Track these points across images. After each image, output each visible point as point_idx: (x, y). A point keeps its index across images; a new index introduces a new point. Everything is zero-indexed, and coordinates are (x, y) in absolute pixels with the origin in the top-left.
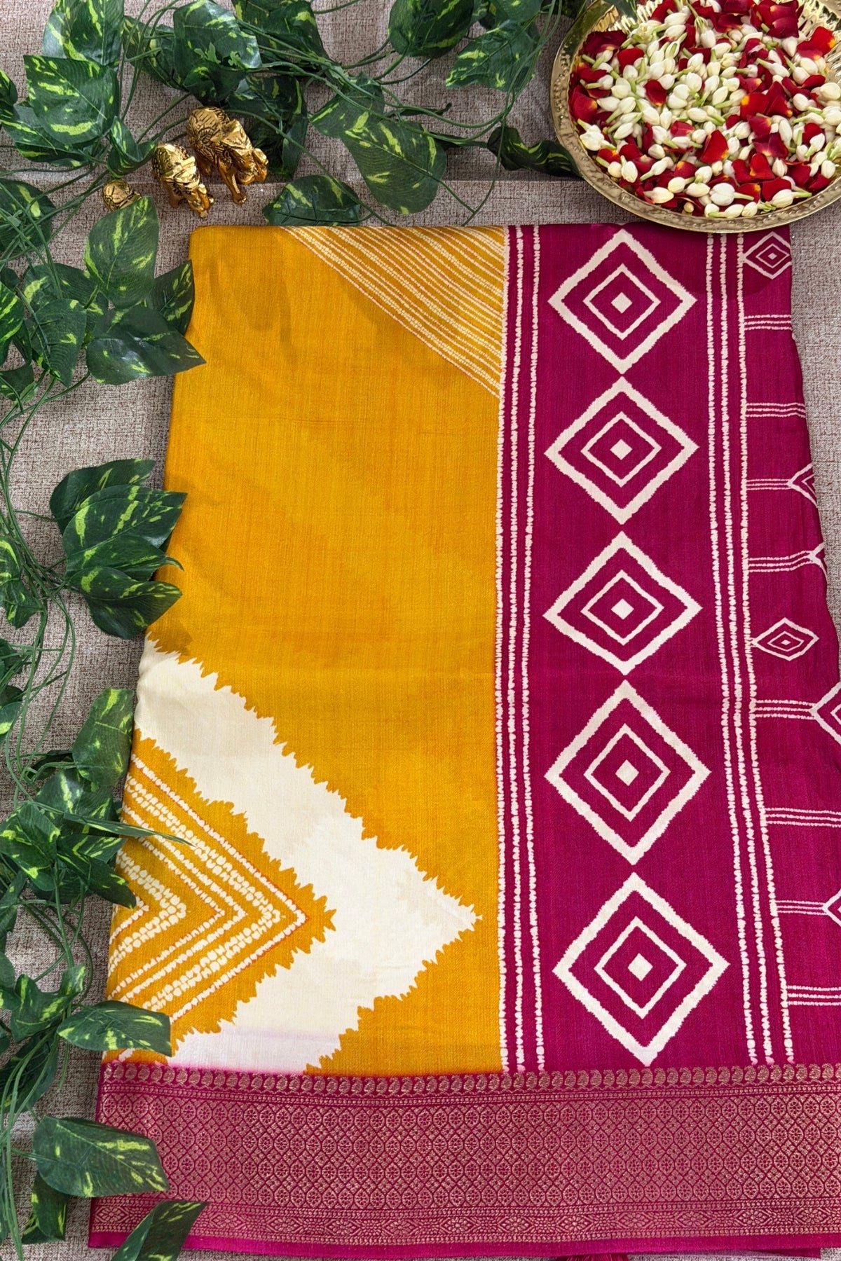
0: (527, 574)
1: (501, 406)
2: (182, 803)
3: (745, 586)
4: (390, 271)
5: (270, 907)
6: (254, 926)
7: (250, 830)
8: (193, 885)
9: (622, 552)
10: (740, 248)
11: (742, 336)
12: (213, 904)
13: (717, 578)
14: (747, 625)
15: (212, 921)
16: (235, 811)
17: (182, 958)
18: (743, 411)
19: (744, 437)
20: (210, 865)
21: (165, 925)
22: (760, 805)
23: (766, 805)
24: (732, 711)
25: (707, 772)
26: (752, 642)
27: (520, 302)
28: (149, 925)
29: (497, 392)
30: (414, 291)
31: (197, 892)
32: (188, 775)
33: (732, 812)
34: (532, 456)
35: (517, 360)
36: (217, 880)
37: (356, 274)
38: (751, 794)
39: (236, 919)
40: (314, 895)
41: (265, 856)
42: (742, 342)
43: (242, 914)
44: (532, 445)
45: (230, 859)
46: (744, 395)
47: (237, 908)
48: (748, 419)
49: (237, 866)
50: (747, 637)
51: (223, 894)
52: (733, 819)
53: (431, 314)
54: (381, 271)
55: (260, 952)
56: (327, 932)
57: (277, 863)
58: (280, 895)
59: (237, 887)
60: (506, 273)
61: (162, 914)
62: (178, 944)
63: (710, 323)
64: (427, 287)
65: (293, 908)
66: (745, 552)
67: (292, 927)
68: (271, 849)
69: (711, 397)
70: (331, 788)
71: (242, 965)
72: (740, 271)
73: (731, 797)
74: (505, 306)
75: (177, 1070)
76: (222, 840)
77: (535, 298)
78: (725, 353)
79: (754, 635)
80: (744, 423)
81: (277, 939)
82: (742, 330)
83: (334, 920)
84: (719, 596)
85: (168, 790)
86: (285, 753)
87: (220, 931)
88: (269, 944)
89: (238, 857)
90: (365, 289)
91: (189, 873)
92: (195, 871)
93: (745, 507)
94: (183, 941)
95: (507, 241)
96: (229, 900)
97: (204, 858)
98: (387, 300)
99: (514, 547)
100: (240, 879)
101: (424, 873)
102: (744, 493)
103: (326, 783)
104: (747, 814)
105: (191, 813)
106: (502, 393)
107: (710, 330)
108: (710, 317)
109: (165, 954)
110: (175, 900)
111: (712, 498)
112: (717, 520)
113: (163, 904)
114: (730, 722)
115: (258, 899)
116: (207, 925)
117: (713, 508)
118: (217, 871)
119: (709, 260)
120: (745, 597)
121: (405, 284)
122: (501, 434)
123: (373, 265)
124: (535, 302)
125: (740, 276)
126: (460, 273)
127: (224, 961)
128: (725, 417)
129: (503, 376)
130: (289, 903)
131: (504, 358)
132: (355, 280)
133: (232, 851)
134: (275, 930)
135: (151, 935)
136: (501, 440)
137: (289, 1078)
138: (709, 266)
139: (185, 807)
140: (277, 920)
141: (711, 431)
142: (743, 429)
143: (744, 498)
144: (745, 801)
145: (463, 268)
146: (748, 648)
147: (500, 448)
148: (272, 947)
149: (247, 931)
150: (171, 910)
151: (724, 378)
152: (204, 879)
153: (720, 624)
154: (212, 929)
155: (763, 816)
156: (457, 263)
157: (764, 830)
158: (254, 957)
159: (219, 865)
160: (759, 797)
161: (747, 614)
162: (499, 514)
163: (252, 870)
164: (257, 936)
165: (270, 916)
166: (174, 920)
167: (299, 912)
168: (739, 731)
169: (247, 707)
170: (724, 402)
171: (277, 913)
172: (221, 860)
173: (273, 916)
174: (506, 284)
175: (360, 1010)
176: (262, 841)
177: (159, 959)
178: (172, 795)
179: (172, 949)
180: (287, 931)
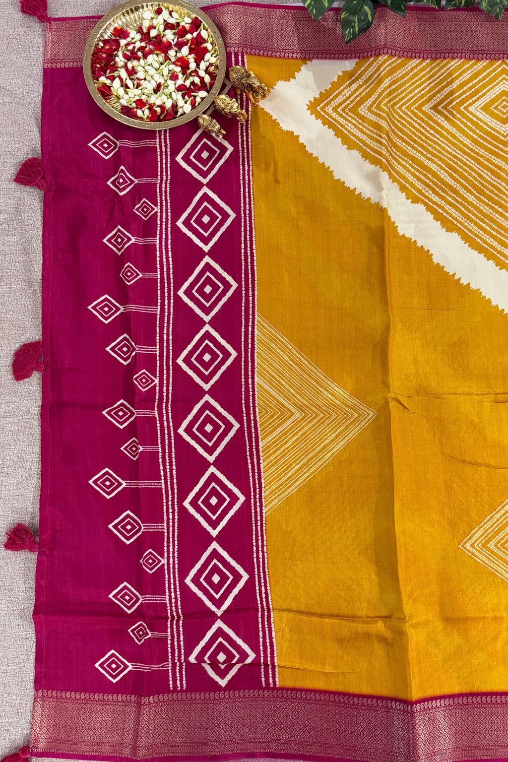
0: (243, 233)
1: (256, 308)
2: (365, 148)
3: (158, 233)
4: (305, 376)
5: (329, 113)
6: (334, 106)
7: (340, 139)
8: (357, 119)
9: (206, 244)
10: (158, 385)
11: (158, 344)
12: (350, 113)
13: (169, 237)
14: (159, 217)
15: (349, 107)
16: (346, 146)
17: (357, 93)
18: (159, 310)
19: (159, 298)
20: (353, 127)
21: (365, 104)
22: (158, 147)
23: (156, 147)
24: (167, 180)
25: (176, 159)
26: (157, 209)
27: (249, 355)
28: (370, 103)
29: (258, 315)
30: (295, 366)
31: (356, 117)
32: (364, 159)
33: (169, 145)
34: (243, 284)
35: (250, 329)
36: (349, 121)
37: (320, 375)
38: (161, 152)
39: (341, 108)
40: (315, 116)
41: (333, 130)
42: (158, 341)
43: (339, 110)
44: (243, 289)
45: (346, 129)
46: (158, 316)
47: (341, 112)
48: (157, 306)
49: (343, 126)
50: (159, 211)
51: (347, 117)
52: (168, 142)
53: (287, 355)
54: (309, 376)
55: (331, 97)
56: (308, 103)
57: (329, 128)
58: (327, 117)
59: (342, 119)
60: (256, 369)
61: (366, 108)
62: (359, 98)
63: (171, 351)
64: (290, 368)
65: (321, 112)
66: (158, 246)
67: (321, 106)
68: (331, 133)
69: (171, 316)
70: (311, 154)
71: (336, 92)
72: (158, 375)
73: (169, 150)
74: (256, 354)
75: (355, 57)
76: (350, 136)
77: (243, 356)
78: (165, 337)
79: (156, 212)
80: (159, 304)
81: (325, 102)
82: (158, 347)
83: (307, 107)
84: (169, 229)
85: (371, 152)
86: (329, 167)
87: (346, 104)
88: (328, 100)
89: (343, 130)
90: (315, 368)
91: (360, 124)
92: (358, 124)
93: (158, 266)
94: (358, 99)
95: (256, 383)
96: (344, 115)
97: (355, 129)
98: (306, 363)
99: (248, 244)
100: (341, 122)
101: (277, 121)
102: (159, 273)
103: (313, 156)
104: (163, 144)
105: (362, 145)
106: (256, 314)
107: (171, 348)
108: (171, 354)
109: (363, 94)
110: (363, 114)
111: (171, 270)
112: (169, 261)
113: (367, 111)
114: (167, 176)
115: (334, 115)
116: (351, 106)
117: (171, 266)
118: (350, 125)
119: (171, 380)
120: (159, 228)
121: (299, 370)
122: (256, 295)
123: (313, 379)
124: (243, 354)
125: (158, 373)
126: (276, 373)
127: (343, 93)
128: (166, 307)
129: (256, 322)
130: (323, 114)
131: (256, 330)
132: (320, 372)
133: (346, 132)
134: (327, 104)
135: (369, 100)
136: (256, 292)
137: (317, 58)
138: (171, 377)
139: (364, 147)
140: (326, 108)
141: (172, 301)
142: (159, 301)
143: (159, 270)
144: (164, 149)
145: (275, 375)
146: (159, 207)
147: (256, 289)
148: (327, 99)
149: (336, 104)
150: (363, 110)
151: (166, 325)
152: (354, 122)
153: (169, 217)
154: (348, 105)
155: (158, 143)
156: (277, 377)
157: (158, 138)
158: (333, 95)
159: (350, 127)
160: (158, 150)
161: (159, 221)
162: (255, 258)
163: (338, 125)
164: (333, 102)
165: (329, 110)
166: (362, 107)
167: (319, 111)
168: (164, 174)
169: (344, 182)
170: (166, 314)
171: (327, 111)
172: (349, 129)
173: (328, 109)
174: (256, 364)
175: (295, 78)
176: (335, 135)
177: (365, 92)
178: (369, 151)
179: (361, 96)
180: (322, 104)
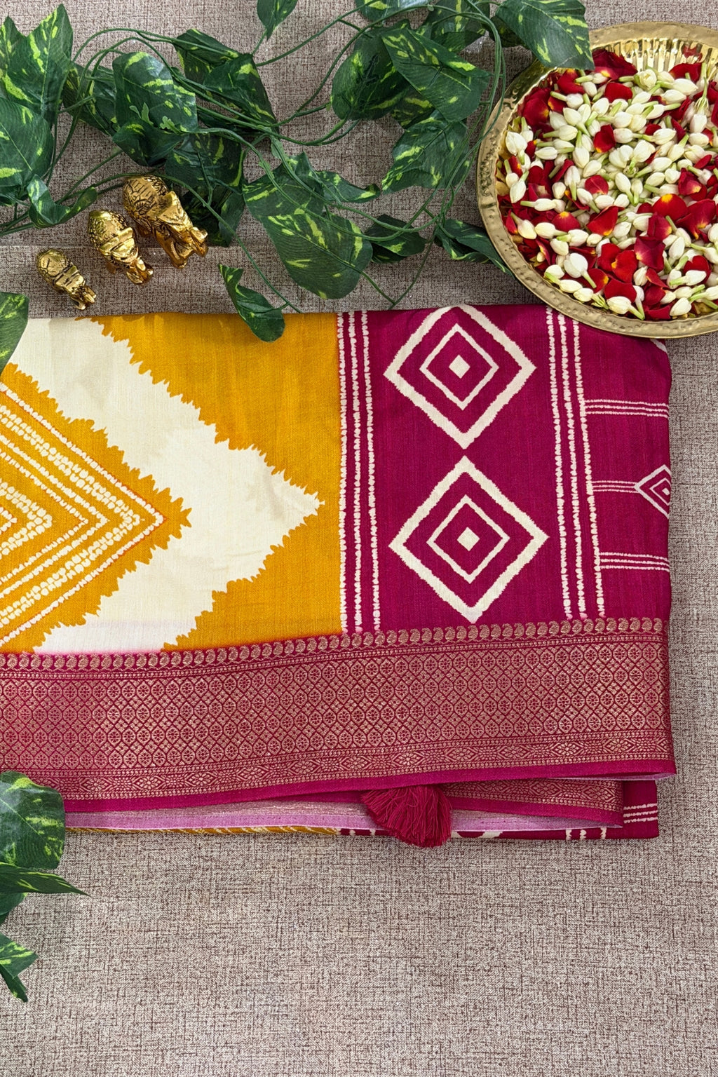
2: (45, 422)
5: (131, 512)
6: (116, 530)
7: (110, 445)
8: (58, 498)
12: (77, 514)
15: (76, 529)
16: (96, 428)
17: (48, 562)
20: (73, 479)
21: (32, 535)
22: (581, 397)
23: (586, 397)
25: (533, 368)
28: (17, 535)
31: (62, 504)
32: (50, 396)
33: (554, 405)
36: (81, 492)
38: (573, 387)
39: (99, 525)
40: (171, 498)
41: (125, 466)
43: (104, 521)
45: (92, 472)
47: (99, 516)
49: (100, 479)
51: (86, 505)
52: (555, 411)
55: (120, 552)
56: (184, 530)
57: (137, 472)
58: (139, 501)
59: (99, 498)
61: (29, 525)
62: (44, 551)
65: (152, 511)
67: (151, 528)
68: (130, 460)
70: (186, 399)
71: (105, 565)
73: (554, 391)
75: (43, 657)
76: (84, 455)
81: (137, 539)
83: (188, 518)
85: (31, 410)
86: (141, 371)
87: (84, 537)
88: (130, 544)
89: (99, 469)
91: (54, 488)
92: (60, 485)
94: (49, 548)
96: (93, 510)
97: (67, 472)
100: (103, 490)
101: (272, 468)
103: (181, 396)
104: (569, 406)
105: (54, 431)
109: (32, 560)
110: (42, 512)
113: (30, 516)
115: (118, 506)
116: (71, 533)
118: (80, 484)
127: (87, 563)
130: (148, 507)
133: (94, 465)
134: (134, 533)
135: (19, 543)
137: (148, 657)
139: (49, 426)
140: (137, 523)
144: (567, 394)
148: (132, 547)
149: (109, 535)
150: (39, 521)
152: (69, 492)
154: (77, 536)
155: (583, 408)
157: (583, 420)
158: (115, 556)
159: (82, 479)
160: (580, 391)
163: (113, 481)
164: (118, 538)
165: (130, 520)
166: (40, 530)
167: (157, 515)
169: (105, 333)
171: (137, 517)
172: (84, 474)
173: (134, 520)
175: (214, 594)
176: (122, 453)
177: (26, 564)
178: (35, 415)
179: (38, 555)
180: (147, 532)
